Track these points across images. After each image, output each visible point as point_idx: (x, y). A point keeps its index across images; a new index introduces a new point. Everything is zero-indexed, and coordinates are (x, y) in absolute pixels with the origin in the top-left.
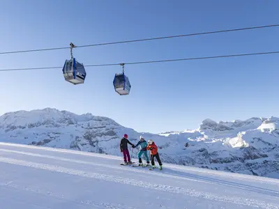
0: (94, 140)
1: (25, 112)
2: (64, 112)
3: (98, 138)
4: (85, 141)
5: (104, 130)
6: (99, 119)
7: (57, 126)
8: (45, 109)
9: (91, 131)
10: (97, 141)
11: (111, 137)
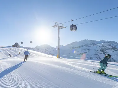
0: (105, 52)
1: (77, 42)
2: (92, 40)
3: (107, 51)
4: (101, 52)
5: (110, 47)
6: (108, 42)
7: (89, 46)
8: (84, 40)
9: (103, 48)
10: (107, 52)
11: (114, 50)
